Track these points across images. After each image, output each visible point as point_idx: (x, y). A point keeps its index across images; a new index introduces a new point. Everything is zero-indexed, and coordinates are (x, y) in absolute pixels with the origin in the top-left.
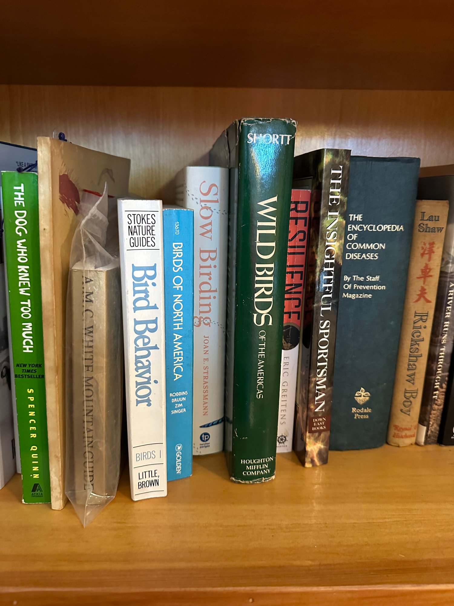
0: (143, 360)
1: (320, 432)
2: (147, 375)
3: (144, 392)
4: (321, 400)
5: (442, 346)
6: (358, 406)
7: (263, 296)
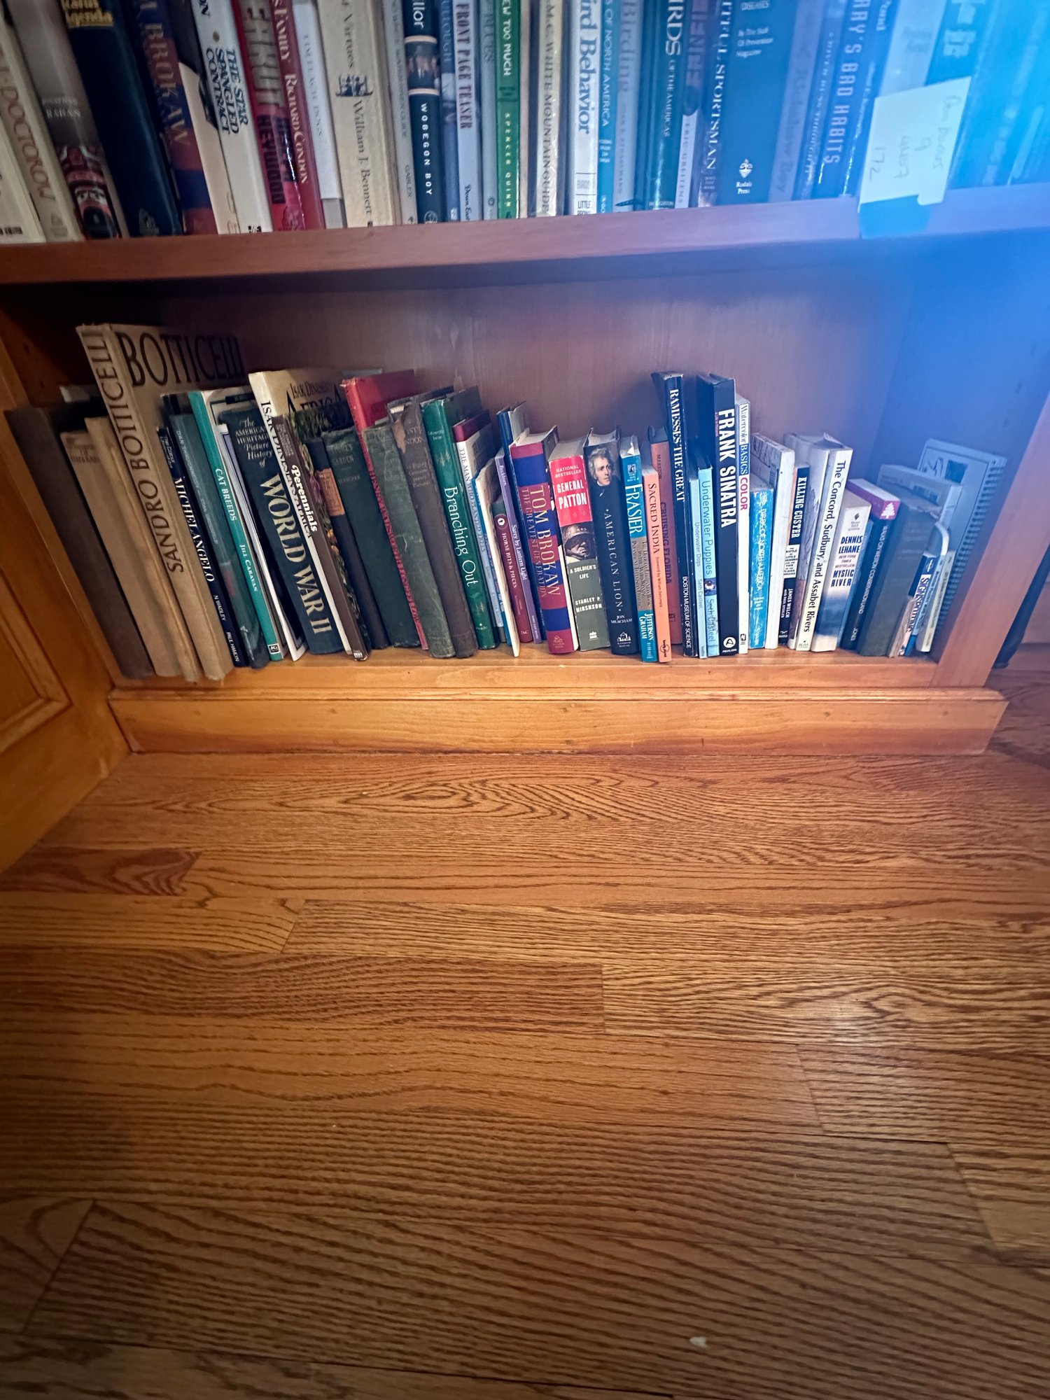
0: (585, 83)
1: (710, 191)
2: (587, 100)
3: (584, 118)
4: (713, 155)
5: (817, 110)
6: (742, 180)
7: (674, 21)
